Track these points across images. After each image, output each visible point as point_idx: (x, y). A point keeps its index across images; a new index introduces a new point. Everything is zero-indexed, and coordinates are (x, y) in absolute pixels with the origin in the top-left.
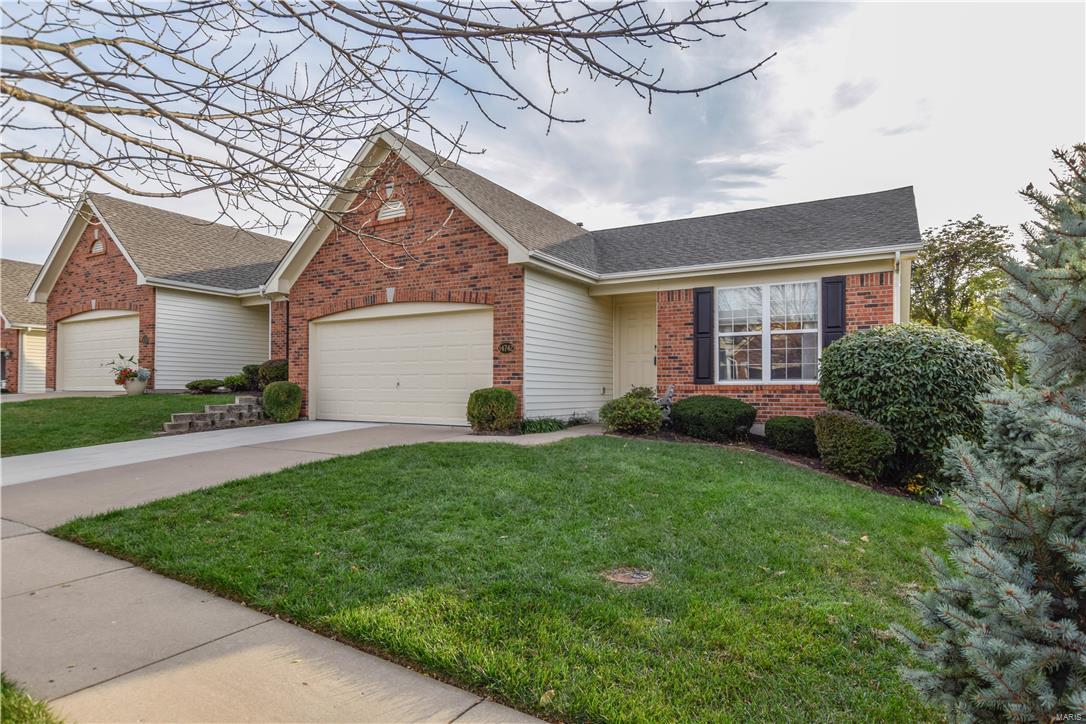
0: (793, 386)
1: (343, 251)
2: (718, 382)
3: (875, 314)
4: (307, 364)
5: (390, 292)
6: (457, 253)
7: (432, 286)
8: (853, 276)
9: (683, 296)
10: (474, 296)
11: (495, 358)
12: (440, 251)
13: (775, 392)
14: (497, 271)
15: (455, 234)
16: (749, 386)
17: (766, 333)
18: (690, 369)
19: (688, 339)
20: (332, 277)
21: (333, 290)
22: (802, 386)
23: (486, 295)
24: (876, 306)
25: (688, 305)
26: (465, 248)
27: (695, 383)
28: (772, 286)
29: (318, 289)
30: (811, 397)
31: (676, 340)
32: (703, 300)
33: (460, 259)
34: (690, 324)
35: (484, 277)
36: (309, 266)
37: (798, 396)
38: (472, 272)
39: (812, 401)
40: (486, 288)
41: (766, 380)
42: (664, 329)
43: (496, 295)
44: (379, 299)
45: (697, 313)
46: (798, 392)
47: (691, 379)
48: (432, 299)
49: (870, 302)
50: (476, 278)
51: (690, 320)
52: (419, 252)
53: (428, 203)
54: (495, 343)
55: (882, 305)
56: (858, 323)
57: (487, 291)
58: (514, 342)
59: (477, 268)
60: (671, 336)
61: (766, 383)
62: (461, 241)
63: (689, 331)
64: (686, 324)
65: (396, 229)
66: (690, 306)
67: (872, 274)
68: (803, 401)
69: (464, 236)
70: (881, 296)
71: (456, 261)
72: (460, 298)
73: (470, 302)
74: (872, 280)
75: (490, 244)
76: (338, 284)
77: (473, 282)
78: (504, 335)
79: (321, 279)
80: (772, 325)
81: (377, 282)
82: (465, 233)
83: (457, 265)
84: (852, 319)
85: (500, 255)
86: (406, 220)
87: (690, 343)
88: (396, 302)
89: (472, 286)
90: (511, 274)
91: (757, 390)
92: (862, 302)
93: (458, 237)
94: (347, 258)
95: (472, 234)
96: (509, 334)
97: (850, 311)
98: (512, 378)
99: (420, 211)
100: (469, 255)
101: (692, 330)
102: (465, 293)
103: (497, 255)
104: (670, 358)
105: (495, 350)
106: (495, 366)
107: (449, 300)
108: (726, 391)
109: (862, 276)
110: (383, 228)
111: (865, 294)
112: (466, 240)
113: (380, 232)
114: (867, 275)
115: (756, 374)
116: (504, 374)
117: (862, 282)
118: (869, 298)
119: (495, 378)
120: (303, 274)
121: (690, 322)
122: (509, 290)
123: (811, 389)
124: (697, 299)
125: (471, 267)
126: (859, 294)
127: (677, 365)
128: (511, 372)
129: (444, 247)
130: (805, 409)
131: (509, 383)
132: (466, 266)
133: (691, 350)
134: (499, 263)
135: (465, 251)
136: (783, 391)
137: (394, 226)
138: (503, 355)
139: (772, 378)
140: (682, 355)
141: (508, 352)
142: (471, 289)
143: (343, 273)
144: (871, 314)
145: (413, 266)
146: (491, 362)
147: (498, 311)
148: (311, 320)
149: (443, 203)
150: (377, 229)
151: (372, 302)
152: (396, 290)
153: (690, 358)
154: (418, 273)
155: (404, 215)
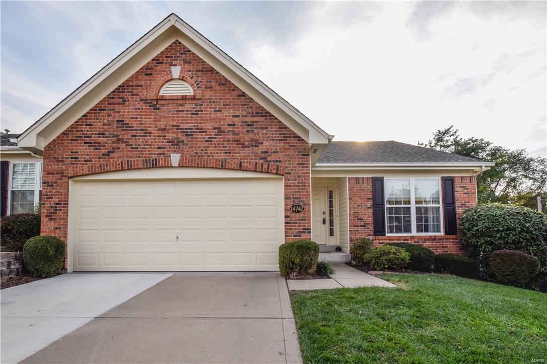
0: (430, 236)
1: (117, 117)
2: (388, 235)
3: (469, 198)
4: (66, 219)
5: (175, 158)
6: (247, 131)
7: (222, 156)
8: (457, 177)
9: (365, 181)
10: (265, 166)
11: (286, 217)
12: (230, 128)
13: (421, 240)
14: (287, 149)
15: (247, 116)
16: (407, 237)
17: (413, 206)
18: (371, 227)
19: (369, 208)
20: (102, 139)
21: (104, 151)
22: (435, 236)
23: (278, 166)
24: (468, 193)
25: (369, 187)
26: (256, 128)
27: (374, 235)
28: (415, 179)
29: (83, 150)
30: (440, 242)
31: (362, 208)
32: (378, 185)
33: (251, 136)
34: (370, 199)
35: (275, 152)
36: (72, 127)
37: (433, 242)
38: (263, 147)
39: (440, 245)
40: (277, 161)
41: (414, 232)
42: (353, 201)
43: (286, 167)
44: (162, 163)
45: (374, 192)
46: (433, 240)
47: (372, 233)
48: (223, 166)
49: (466, 191)
50: (267, 152)
51: (370, 196)
52: (208, 126)
53: (217, 88)
54: (286, 205)
55: (472, 193)
56: (461, 202)
57: (278, 163)
58: (304, 204)
59: (266, 145)
60: (358, 206)
61: (414, 235)
62: (252, 122)
63: (370, 203)
64: (367, 199)
65: (181, 105)
66: (370, 187)
67: (466, 177)
68: (436, 245)
69: (255, 119)
70: (471, 189)
71: (248, 137)
72: (252, 167)
73: (261, 172)
74: (466, 180)
75: (280, 128)
76: (110, 146)
77: (263, 155)
78: (294, 198)
79: (88, 140)
80: (416, 201)
81: (159, 148)
82: (255, 116)
83: (248, 141)
84: (458, 200)
85: (290, 137)
86: (195, 99)
87: (371, 211)
88: (181, 166)
89: (263, 159)
90: (299, 152)
91: (411, 239)
92: (462, 191)
93: (249, 119)
94: (122, 123)
95: (263, 119)
96: (300, 198)
97: (457, 196)
98: (302, 232)
99: (209, 94)
100: (259, 134)
101: (372, 202)
102: (256, 164)
103: (287, 137)
104: (358, 219)
105: (286, 210)
106: (286, 223)
107: (240, 168)
108: (393, 240)
109: (461, 177)
110: (167, 102)
111: (463, 187)
112: (257, 122)
113: (163, 105)
114: (464, 177)
115: (408, 229)
116: (295, 229)
117: (462, 180)
118: (465, 189)
119: (286, 232)
120: (64, 134)
121: (370, 197)
122: (298, 164)
123: (440, 238)
124: (374, 184)
125: (262, 143)
126: (461, 187)
127: (362, 224)
128: (302, 228)
129: (234, 125)
130: (437, 249)
131: (300, 236)
132: (257, 143)
133: (371, 215)
134: (288, 143)
135: (256, 131)
136: (425, 240)
137: (181, 102)
138: (294, 215)
139: (417, 232)
140: (365, 218)
141: (298, 212)
142: (262, 161)
143: (117, 136)
144: (466, 198)
145: (200, 138)
146: (283, 220)
147: (289, 180)
148: (71, 178)
149: (234, 90)
150: (160, 102)
151: (154, 165)
152: (182, 157)
153: (371, 220)
154: (207, 144)
155: (192, 94)
